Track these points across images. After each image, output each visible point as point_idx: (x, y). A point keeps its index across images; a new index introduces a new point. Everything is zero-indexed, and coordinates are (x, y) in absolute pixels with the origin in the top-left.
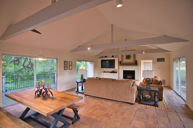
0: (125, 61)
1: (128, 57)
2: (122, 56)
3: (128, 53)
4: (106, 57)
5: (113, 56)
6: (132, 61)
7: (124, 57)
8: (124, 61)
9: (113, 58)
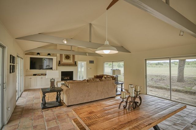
0: (65, 61)
1: (67, 57)
2: (61, 55)
3: (68, 53)
4: (38, 54)
5: (49, 54)
6: (72, 61)
7: (64, 57)
8: (63, 61)
9: (49, 57)
